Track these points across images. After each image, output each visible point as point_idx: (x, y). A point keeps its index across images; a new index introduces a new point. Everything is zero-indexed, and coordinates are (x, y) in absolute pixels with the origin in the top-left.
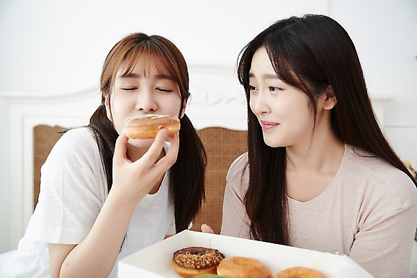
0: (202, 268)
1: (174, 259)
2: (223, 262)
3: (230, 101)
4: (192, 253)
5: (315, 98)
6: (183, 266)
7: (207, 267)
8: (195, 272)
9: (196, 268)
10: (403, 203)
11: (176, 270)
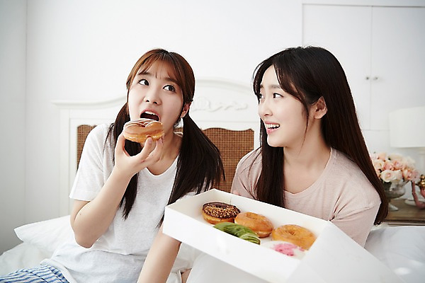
0: (223, 218)
1: (203, 209)
2: (239, 215)
3: (228, 108)
4: (217, 207)
5: (308, 107)
6: (210, 215)
7: (227, 217)
8: (219, 220)
9: (219, 217)
10: (369, 203)
11: (204, 217)
